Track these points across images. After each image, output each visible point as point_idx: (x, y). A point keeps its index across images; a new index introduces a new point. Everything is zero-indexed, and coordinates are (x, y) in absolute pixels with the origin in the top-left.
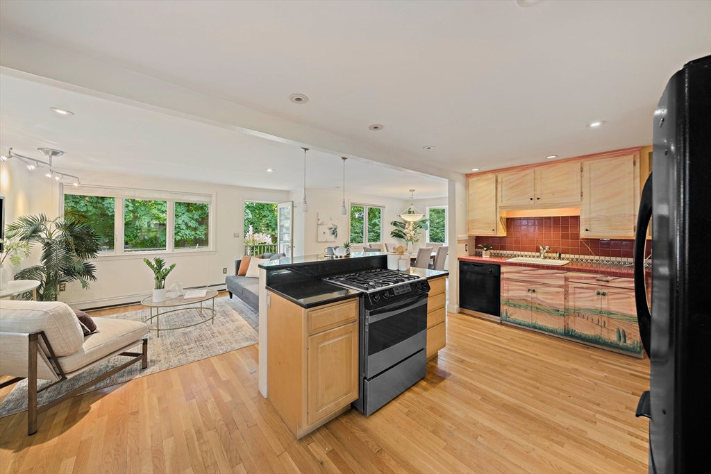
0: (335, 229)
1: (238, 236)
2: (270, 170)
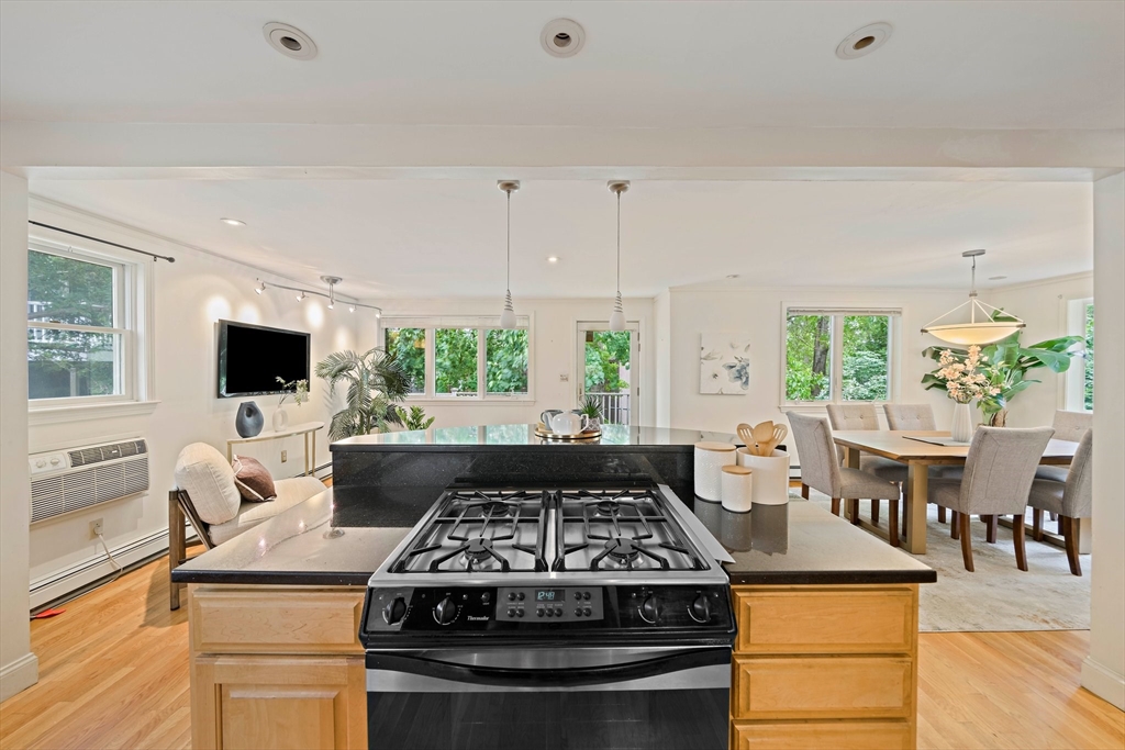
0: (744, 368)
1: (567, 379)
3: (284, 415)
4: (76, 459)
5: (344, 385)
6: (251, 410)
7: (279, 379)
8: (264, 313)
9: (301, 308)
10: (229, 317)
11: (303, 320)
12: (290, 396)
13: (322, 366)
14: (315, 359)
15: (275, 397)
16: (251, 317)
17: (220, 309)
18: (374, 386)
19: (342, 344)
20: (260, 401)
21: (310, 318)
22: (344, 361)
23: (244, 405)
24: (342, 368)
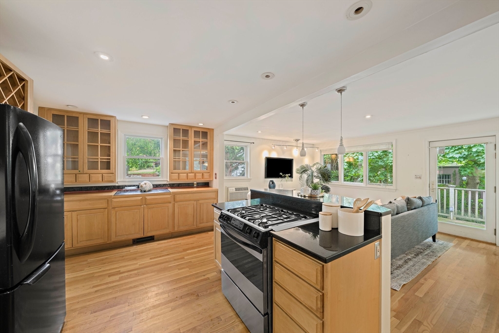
2: (368, 117)
3: (282, 184)
4: (236, 189)
5: (305, 176)
6: (273, 183)
7: (281, 174)
8: (278, 154)
9: (291, 151)
10: (268, 156)
11: (291, 154)
12: (284, 179)
13: (298, 170)
14: (295, 167)
15: (280, 179)
16: (274, 155)
17: (266, 154)
18: (317, 177)
19: (307, 161)
20: (275, 180)
21: (294, 154)
22: (305, 168)
23: (271, 181)
24: (304, 170)
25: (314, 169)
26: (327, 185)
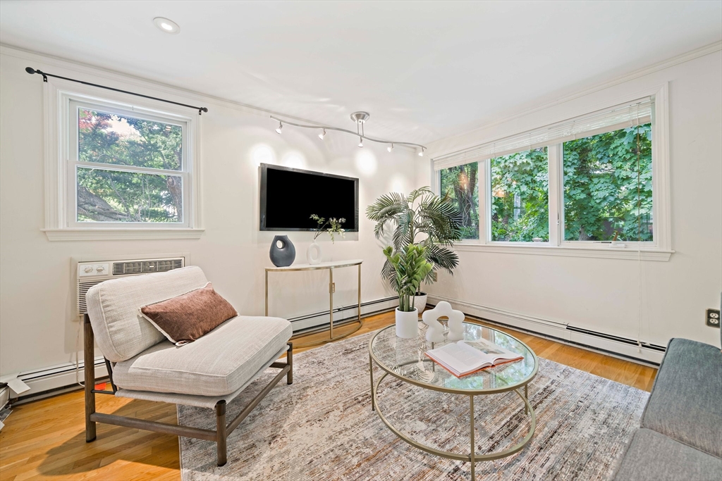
3: (317, 249)
5: (392, 225)
6: (285, 242)
7: (315, 217)
9: (351, 155)
11: (352, 167)
13: (371, 209)
14: (364, 203)
16: (295, 162)
18: (422, 228)
19: (399, 188)
20: (293, 236)
21: (360, 166)
22: (391, 203)
23: (278, 238)
24: (388, 209)
25: (415, 206)
26: (449, 248)
